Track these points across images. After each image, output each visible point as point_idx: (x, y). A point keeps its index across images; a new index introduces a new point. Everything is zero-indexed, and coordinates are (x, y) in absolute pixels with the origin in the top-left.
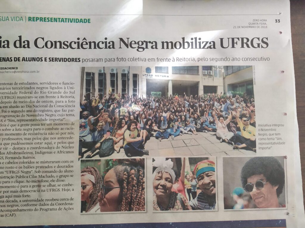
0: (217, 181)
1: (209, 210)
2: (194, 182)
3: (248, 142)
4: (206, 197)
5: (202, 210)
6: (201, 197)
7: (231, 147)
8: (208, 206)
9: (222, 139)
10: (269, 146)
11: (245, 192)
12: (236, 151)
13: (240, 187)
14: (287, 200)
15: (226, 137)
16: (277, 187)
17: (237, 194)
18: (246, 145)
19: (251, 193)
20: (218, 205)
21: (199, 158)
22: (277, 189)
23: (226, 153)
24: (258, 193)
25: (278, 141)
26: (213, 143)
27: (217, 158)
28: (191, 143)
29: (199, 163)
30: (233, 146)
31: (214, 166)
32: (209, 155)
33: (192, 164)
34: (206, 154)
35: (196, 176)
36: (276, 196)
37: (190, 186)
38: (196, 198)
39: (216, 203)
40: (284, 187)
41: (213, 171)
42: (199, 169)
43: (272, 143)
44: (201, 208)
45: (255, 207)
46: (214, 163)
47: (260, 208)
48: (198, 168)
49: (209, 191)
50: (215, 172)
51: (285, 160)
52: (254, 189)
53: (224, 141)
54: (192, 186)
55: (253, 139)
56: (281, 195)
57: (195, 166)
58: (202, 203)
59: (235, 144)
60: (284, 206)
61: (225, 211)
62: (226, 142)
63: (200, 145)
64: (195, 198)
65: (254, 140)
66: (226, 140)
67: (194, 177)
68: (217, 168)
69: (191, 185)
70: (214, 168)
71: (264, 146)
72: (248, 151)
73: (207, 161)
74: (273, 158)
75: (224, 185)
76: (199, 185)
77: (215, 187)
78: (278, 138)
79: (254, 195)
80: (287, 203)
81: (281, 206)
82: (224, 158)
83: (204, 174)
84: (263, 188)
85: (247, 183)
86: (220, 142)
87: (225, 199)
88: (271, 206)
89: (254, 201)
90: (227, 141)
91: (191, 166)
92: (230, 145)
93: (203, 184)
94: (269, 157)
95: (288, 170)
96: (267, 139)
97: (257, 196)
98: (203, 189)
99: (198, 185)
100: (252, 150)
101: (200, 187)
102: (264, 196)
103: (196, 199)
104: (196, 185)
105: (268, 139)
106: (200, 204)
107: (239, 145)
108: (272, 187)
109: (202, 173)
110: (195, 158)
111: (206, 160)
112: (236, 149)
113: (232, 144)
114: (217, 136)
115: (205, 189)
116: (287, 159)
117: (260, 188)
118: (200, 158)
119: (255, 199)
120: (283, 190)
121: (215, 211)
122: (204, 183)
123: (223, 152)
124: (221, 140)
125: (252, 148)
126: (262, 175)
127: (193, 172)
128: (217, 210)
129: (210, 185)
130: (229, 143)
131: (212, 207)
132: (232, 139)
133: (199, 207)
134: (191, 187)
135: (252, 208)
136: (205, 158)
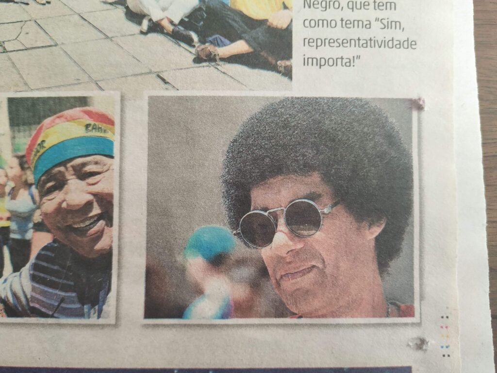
0: (121, 199)
1: (77, 321)
2: (23, 202)
3: (259, 33)
4: (69, 263)
5: (50, 321)
6: (47, 262)
7: (183, 55)
8: (73, 303)
9: (150, 20)
10: (348, 52)
11: (238, 248)
12: (206, 70)
13: (218, 226)
14: (421, 285)
15: (164, 9)
16: (377, 231)
17: (203, 255)
18: (250, 45)
19: (266, 253)
20: (118, 300)
21: (49, 98)
22: (377, 239)
23: (163, 80)
24: (296, 253)
25: (388, 34)
26: (110, 35)
27: (123, 99)
28: (21, 38)
29: (47, 121)
30: (193, 50)
31: (109, 135)
32: (94, 85)
33: (18, 125)
34: (78, 82)
35: (34, 173)
36: (373, 266)
37: (8, 215)
38: (28, 266)
39: (109, 290)
40: (408, 229)
41: (107, 153)
42: (47, 145)
43: (361, 42)
44: (43, 310)
45: (281, 310)
46: (111, 122)
47: (301, 317)
48: (43, 141)
49: (85, 239)
50: (112, 157)
51: (415, 114)
52: (281, 237)
53: (156, 27)
54: (14, 216)
55: (279, 20)
56: (395, 265)
57: (34, 133)
58: (50, 290)
59: (203, 41)
60: (407, 311)
61: (147, 326)
62: (167, 34)
63: (56, 45)
64: (24, 266)
65: (285, 26)
66: (165, 23)
67: (26, 181)
68: (121, 144)
69: (11, 212)
70: (111, 143)
71: (326, 52)
72: (257, 71)
73: (82, 114)
74: (362, 106)
75: (149, 214)
76: (45, 215)
77: (110, 223)
78: (385, 22)
79: (280, 260)
80: (422, 298)
81: (392, 308)
82: (154, 102)
83: (69, 165)
84: (318, 233)
85: (249, 210)
86: (142, 33)
87: (152, 275)
88: (350, 309)
89: (278, 284)
90: (170, 28)
91: (17, 135)
92: (183, 44)
93: (59, 210)
94: (347, 99)
95: (426, 158)
96: (339, 23)
97: (293, 265)
98: (59, 228)
99: (38, 212)
100: (274, 68)
101: (46, 222)
102: (320, 266)
103: (26, 270)
104: (31, 213)
105: (346, 23)
106: (43, 293)
107: (219, 45)
108: (358, 229)
109: (57, 161)
110: (33, 99)
111: (78, 109)
112: (205, 61)
113: (189, 42)
114: (127, 8)
115: (70, 229)
116: (425, 114)
117: (305, 233)
118: (55, 98)
119: (282, 277)
120: (404, 245)
121: (103, 326)
122: (64, 205)
123: (150, 72)
124: (145, 24)
125: (274, 62)
126: (316, 177)
127: (23, 157)
128: (113, 322)
129: (91, 214)
130: (177, 37)
131: (93, 306)
132: (191, 21)
133: (37, 306)
134: (9, 219)
135: (267, 315)
136: (75, 98)
